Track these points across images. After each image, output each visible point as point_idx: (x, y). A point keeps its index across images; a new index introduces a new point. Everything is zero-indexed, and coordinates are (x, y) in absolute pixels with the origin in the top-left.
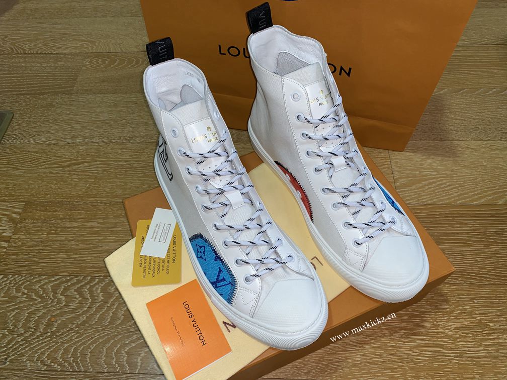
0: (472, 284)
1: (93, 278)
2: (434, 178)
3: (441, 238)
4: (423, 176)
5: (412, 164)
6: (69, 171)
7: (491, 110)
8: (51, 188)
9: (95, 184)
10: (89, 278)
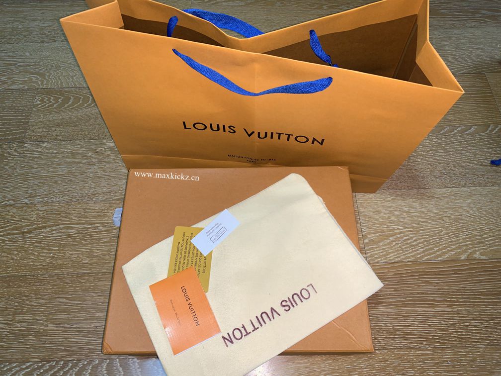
0: (435, 347)
1: (66, 364)
2: (401, 233)
3: (408, 299)
4: (391, 230)
5: (380, 217)
6: (30, 238)
7: (457, 152)
8: (12, 259)
9: (60, 253)
10: (62, 363)
